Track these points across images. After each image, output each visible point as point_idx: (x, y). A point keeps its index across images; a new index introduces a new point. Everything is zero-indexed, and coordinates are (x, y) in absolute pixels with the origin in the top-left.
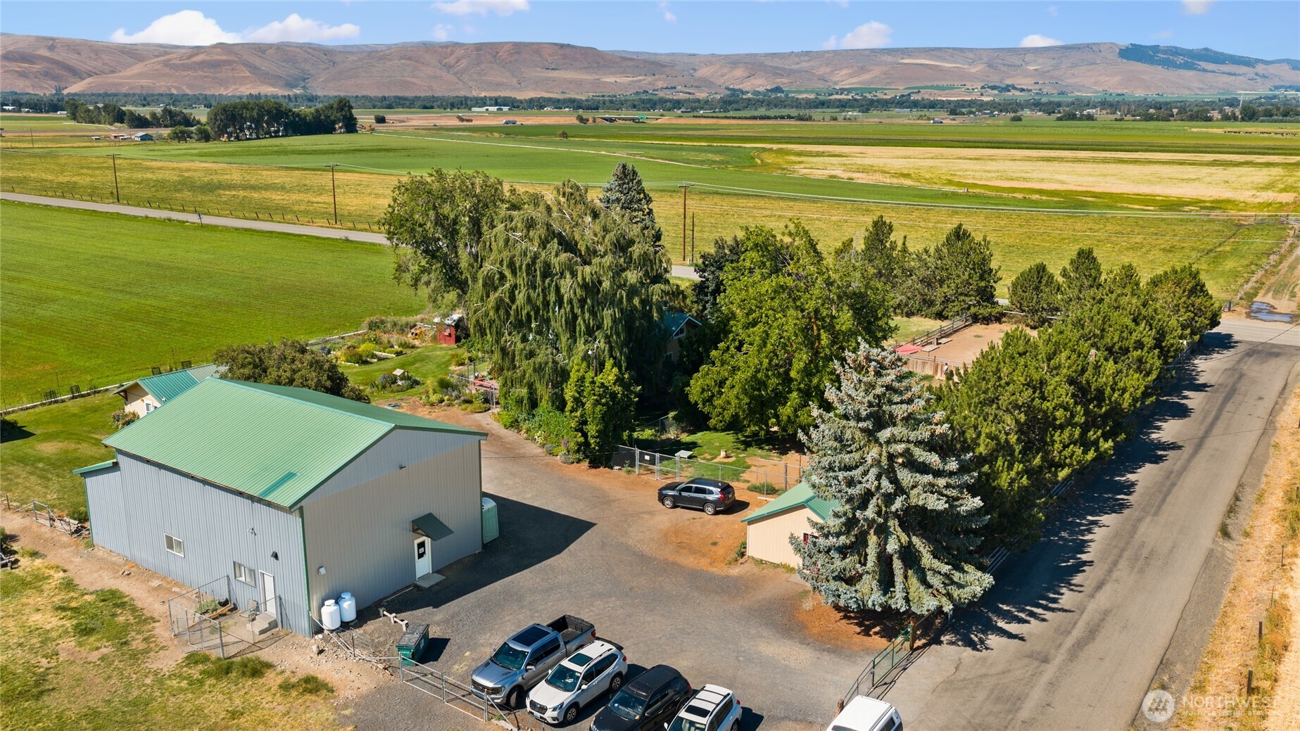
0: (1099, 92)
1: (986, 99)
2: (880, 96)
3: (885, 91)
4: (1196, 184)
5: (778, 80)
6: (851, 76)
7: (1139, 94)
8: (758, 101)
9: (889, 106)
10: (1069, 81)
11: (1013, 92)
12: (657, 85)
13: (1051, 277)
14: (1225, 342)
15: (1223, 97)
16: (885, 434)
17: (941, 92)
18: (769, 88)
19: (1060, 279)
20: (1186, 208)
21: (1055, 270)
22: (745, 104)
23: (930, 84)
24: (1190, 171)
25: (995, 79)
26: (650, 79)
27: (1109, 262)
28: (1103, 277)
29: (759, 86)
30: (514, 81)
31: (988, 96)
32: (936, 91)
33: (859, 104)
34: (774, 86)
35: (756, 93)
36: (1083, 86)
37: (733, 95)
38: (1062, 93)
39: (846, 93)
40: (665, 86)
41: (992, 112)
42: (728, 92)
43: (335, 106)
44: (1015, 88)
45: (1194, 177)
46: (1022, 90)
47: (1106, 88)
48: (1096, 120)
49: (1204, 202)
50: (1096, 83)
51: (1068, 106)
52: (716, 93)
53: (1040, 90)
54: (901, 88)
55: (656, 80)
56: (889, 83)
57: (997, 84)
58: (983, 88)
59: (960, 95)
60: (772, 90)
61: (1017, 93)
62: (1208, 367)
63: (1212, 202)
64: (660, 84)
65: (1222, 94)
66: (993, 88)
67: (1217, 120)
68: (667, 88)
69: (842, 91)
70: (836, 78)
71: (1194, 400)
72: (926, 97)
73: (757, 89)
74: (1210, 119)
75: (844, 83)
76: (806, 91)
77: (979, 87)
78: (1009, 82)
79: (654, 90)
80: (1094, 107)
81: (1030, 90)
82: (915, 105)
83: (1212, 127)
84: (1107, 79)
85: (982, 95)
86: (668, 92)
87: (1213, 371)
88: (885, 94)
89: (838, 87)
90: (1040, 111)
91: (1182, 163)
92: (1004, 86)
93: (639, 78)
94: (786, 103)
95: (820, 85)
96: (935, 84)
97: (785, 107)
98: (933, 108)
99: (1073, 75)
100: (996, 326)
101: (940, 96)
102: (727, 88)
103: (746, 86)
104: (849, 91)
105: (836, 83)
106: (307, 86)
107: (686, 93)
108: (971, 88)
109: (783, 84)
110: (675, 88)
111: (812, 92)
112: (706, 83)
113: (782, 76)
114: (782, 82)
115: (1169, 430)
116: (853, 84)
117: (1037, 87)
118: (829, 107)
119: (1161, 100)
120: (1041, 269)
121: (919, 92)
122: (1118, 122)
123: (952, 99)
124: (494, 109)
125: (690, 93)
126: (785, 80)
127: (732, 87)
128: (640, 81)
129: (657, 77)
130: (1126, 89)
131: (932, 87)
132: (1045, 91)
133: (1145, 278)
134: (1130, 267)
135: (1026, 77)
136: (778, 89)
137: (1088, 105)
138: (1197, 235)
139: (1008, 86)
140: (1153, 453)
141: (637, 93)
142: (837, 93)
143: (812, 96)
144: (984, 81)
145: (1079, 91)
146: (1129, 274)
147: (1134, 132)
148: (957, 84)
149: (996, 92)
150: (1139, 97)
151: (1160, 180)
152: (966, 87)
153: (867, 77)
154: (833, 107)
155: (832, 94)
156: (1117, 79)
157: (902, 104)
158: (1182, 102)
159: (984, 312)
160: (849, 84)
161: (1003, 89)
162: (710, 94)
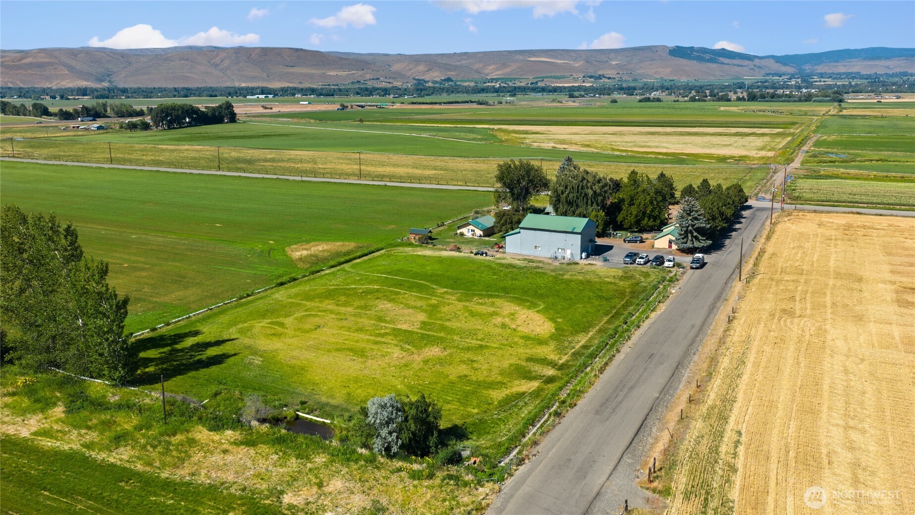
0: (658, 79)
1: (588, 85)
2: (518, 84)
3: (521, 80)
4: (730, 148)
5: (448, 73)
6: (497, 69)
7: (684, 80)
8: (440, 89)
9: (527, 91)
10: (639, 71)
11: (604, 80)
12: (367, 78)
13: (694, 188)
14: (750, 207)
15: (735, 81)
16: (692, 214)
17: (557, 80)
18: (443, 78)
19: (697, 189)
20: (729, 161)
21: (695, 186)
22: (431, 91)
23: (549, 75)
24: (725, 140)
25: (591, 71)
26: (360, 73)
27: (713, 183)
28: (711, 188)
29: (436, 77)
30: (265, 75)
31: (588, 82)
32: (554, 80)
33: (507, 90)
34: (446, 77)
35: (435, 82)
36: (648, 75)
37: (419, 84)
38: (635, 80)
39: (494, 81)
40: (372, 78)
41: (594, 96)
42: (415, 82)
43: (224, 106)
44: (604, 77)
45: (729, 144)
46: (610, 78)
47: (662, 76)
48: (662, 101)
49: (735, 157)
50: (656, 73)
51: (640, 90)
52: (407, 82)
53: (621, 78)
54: (531, 78)
55: (365, 74)
56: (522, 75)
57: (593, 75)
58: (584, 77)
59: (569, 82)
60: (445, 80)
61: (607, 80)
62: (745, 213)
63: (739, 157)
64: (368, 76)
65: (734, 79)
66: (591, 77)
67: (734, 101)
68: (373, 79)
69: (492, 80)
70: (487, 71)
71: (743, 220)
72: (548, 84)
73: (435, 79)
74: (729, 100)
75: (492, 74)
76: (468, 81)
77: (582, 77)
78: (600, 73)
79: (365, 81)
80: (657, 90)
81: (615, 78)
82: (543, 90)
83: (731, 106)
84: (662, 70)
85: (584, 82)
86: (375, 82)
87: (747, 214)
88: (521, 82)
89: (489, 78)
90: (625, 94)
91: (720, 134)
92: (598, 76)
93: (353, 72)
94: (459, 90)
95: (477, 76)
96: (553, 74)
97: (459, 92)
98: (555, 92)
99: (641, 67)
100: (676, 205)
101: (557, 83)
102: (414, 79)
103: (427, 77)
104: (497, 80)
105: (487, 75)
106: (112, 80)
107: (387, 82)
108: (576, 77)
109: (452, 75)
110: (379, 79)
111: (472, 81)
112: (399, 75)
113: (451, 70)
114: (451, 74)
115: (738, 226)
116: (499, 75)
117: (619, 76)
118: (487, 92)
119: (698, 84)
120: (691, 186)
121: (543, 80)
122: (676, 103)
123: (566, 85)
124: (262, 97)
125: (389, 83)
126: (453, 73)
127: (417, 77)
128: (354, 74)
129: (365, 71)
130: (675, 76)
131: (551, 77)
132: (624, 79)
133: (724, 187)
134: (720, 184)
135: (611, 69)
136: (449, 80)
137: (653, 88)
138: (735, 173)
139: (600, 75)
140: (735, 230)
141: (353, 83)
142: (489, 82)
143: (472, 84)
144: (583, 72)
145: (646, 78)
146: (719, 186)
147: (688, 111)
148: (567, 74)
149: (592, 80)
150: (684, 82)
151: (713, 145)
152: (573, 77)
153: (508, 70)
154: (490, 92)
155: (485, 83)
156: (669, 70)
157: (535, 90)
158: (710, 85)
159: (673, 201)
160: (496, 75)
161: (597, 77)
162: (403, 83)
